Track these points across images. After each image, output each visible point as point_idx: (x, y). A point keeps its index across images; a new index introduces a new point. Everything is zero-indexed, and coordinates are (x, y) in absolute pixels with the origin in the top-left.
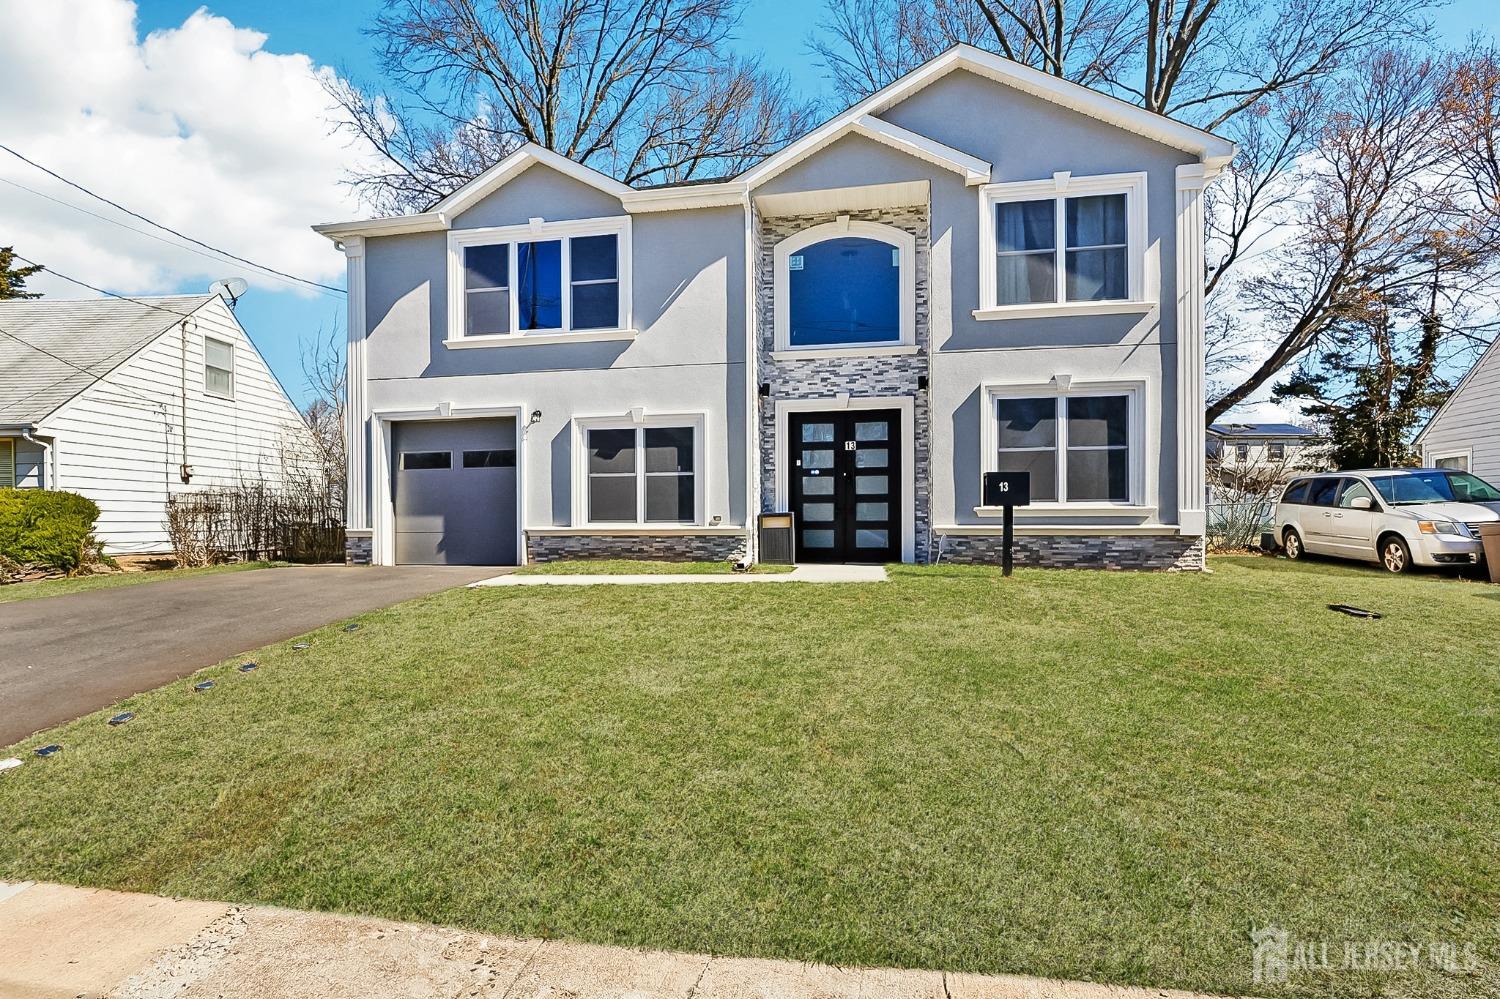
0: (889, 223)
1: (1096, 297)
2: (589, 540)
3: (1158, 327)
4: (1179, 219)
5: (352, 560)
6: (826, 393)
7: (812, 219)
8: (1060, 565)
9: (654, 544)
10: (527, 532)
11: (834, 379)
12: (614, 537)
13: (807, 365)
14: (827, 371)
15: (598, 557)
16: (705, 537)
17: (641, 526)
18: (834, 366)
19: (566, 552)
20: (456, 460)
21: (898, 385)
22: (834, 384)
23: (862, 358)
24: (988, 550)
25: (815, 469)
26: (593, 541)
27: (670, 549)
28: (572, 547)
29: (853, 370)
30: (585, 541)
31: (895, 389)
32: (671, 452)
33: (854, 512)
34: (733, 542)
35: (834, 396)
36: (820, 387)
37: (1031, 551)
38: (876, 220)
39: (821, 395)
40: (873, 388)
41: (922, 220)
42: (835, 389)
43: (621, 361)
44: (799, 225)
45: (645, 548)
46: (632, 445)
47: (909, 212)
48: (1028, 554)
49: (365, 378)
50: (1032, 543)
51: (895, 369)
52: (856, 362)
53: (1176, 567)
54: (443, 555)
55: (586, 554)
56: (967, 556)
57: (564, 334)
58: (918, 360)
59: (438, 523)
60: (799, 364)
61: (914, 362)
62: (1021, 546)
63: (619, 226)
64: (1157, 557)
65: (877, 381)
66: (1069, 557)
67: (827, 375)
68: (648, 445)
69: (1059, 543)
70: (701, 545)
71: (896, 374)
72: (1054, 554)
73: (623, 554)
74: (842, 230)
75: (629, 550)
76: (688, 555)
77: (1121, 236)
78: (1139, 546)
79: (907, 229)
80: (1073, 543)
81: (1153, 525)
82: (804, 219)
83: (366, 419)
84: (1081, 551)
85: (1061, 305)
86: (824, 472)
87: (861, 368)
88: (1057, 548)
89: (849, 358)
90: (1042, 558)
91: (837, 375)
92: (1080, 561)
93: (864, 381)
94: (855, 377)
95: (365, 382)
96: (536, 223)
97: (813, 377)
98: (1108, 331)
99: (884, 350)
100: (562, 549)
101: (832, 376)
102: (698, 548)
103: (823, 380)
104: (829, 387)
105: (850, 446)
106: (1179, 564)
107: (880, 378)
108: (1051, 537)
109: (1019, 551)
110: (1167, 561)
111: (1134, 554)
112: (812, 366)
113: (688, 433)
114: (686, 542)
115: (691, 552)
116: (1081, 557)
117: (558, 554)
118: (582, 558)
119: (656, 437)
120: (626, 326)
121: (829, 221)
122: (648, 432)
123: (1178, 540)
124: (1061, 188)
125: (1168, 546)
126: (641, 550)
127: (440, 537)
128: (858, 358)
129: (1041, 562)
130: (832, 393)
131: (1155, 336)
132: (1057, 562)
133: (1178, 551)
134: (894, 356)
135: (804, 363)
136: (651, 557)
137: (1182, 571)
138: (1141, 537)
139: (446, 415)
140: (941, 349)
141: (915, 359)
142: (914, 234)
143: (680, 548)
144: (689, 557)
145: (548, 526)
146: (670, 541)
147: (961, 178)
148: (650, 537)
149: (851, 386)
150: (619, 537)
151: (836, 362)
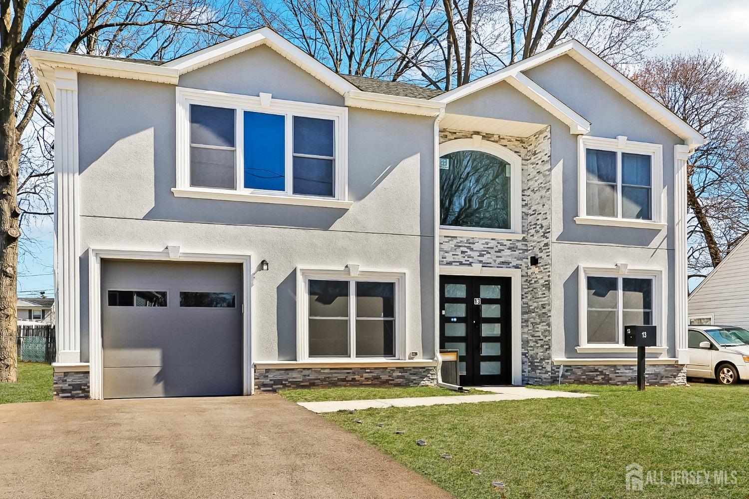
0: (505, 146)
1: (638, 217)
2: (310, 371)
3: (666, 239)
4: (676, 176)
5: (58, 394)
6: (464, 262)
7: (455, 133)
8: (620, 383)
9: (364, 375)
10: (255, 366)
11: (469, 253)
12: (331, 369)
13: (452, 241)
14: (465, 247)
15: (318, 385)
16: (403, 368)
17: (353, 360)
18: (470, 243)
19: (289, 382)
20: (173, 299)
21: (510, 260)
22: (469, 257)
23: (488, 239)
24: (583, 374)
25: (454, 318)
26: (313, 372)
27: (377, 378)
28: (294, 378)
29: (482, 247)
30: (306, 372)
31: (509, 263)
32: (378, 302)
33: (479, 349)
34: (423, 372)
35: (470, 264)
36: (460, 258)
37: (605, 375)
38: (496, 142)
39: (461, 264)
40: (495, 261)
41: (524, 148)
42: (471, 260)
43: (338, 225)
44: (446, 136)
45: (357, 377)
46: (346, 294)
47: (516, 140)
48: (603, 377)
49: (78, 213)
50: (606, 370)
51: (508, 249)
52: (484, 241)
53: (675, 383)
54: (160, 387)
55: (308, 383)
56: (571, 379)
57: (286, 196)
58: (522, 244)
59: (154, 357)
60: (447, 239)
61: (519, 245)
62: (600, 371)
63: (337, 115)
64: (666, 377)
65: (497, 257)
66: (624, 378)
67: (465, 249)
68: (359, 294)
69: (619, 370)
70: (400, 374)
71: (508, 252)
72: (617, 376)
73: (339, 383)
74: (477, 145)
75: (344, 380)
76: (390, 382)
77: (649, 181)
78: (658, 371)
79: (516, 152)
80: (626, 369)
81: (665, 358)
82: (450, 132)
83: (79, 254)
84: (630, 375)
85: (619, 220)
86: (460, 320)
87: (487, 246)
88: (618, 373)
89: (480, 239)
90: (611, 379)
91: (472, 249)
92: (629, 381)
93: (489, 256)
94: (483, 253)
95: (78, 219)
96: (265, 97)
97: (456, 249)
98: (642, 238)
99: (500, 235)
100: (286, 380)
101: (468, 250)
102: (398, 377)
103: (463, 252)
104: (466, 258)
105: (477, 301)
106: (676, 382)
107: (499, 254)
108: (615, 366)
109: (599, 375)
110: (671, 379)
111: (655, 376)
112: (455, 241)
113: (391, 286)
114: (389, 372)
115: (393, 380)
116: (630, 378)
117: (282, 384)
118: (303, 387)
119: (365, 289)
120: (342, 197)
121: (467, 137)
122: (359, 285)
123: (676, 367)
124: (621, 145)
125: (671, 370)
126: (354, 380)
127: (157, 371)
128: (485, 239)
129: (610, 382)
130: (468, 263)
131: (665, 245)
132: (619, 382)
133: (675, 374)
134: (507, 240)
135: (450, 239)
136: (361, 385)
137: (678, 385)
138: (659, 365)
139: (173, 257)
140: (557, 240)
141: (521, 243)
142: (520, 156)
143: (384, 377)
144: (392, 384)
145: (274, 360)
146: (377, 372)
147: (568, 128)
148: (361, 369)
149: (481, 259)
150: (334, 369)
151: (471, 241)
